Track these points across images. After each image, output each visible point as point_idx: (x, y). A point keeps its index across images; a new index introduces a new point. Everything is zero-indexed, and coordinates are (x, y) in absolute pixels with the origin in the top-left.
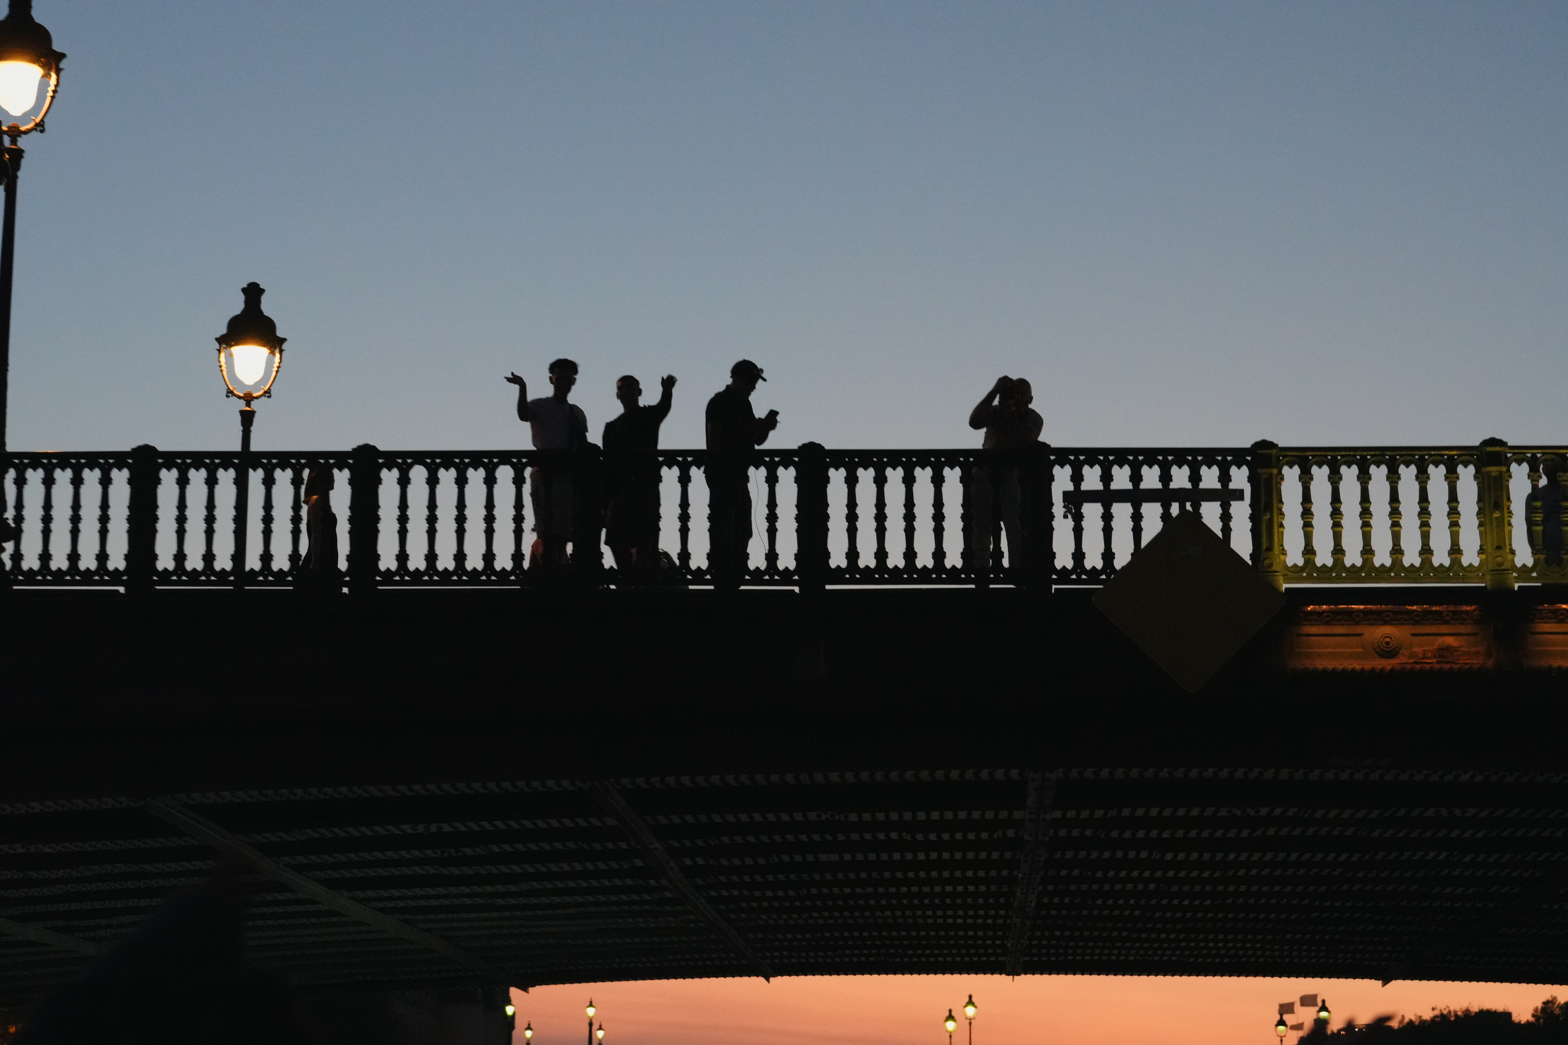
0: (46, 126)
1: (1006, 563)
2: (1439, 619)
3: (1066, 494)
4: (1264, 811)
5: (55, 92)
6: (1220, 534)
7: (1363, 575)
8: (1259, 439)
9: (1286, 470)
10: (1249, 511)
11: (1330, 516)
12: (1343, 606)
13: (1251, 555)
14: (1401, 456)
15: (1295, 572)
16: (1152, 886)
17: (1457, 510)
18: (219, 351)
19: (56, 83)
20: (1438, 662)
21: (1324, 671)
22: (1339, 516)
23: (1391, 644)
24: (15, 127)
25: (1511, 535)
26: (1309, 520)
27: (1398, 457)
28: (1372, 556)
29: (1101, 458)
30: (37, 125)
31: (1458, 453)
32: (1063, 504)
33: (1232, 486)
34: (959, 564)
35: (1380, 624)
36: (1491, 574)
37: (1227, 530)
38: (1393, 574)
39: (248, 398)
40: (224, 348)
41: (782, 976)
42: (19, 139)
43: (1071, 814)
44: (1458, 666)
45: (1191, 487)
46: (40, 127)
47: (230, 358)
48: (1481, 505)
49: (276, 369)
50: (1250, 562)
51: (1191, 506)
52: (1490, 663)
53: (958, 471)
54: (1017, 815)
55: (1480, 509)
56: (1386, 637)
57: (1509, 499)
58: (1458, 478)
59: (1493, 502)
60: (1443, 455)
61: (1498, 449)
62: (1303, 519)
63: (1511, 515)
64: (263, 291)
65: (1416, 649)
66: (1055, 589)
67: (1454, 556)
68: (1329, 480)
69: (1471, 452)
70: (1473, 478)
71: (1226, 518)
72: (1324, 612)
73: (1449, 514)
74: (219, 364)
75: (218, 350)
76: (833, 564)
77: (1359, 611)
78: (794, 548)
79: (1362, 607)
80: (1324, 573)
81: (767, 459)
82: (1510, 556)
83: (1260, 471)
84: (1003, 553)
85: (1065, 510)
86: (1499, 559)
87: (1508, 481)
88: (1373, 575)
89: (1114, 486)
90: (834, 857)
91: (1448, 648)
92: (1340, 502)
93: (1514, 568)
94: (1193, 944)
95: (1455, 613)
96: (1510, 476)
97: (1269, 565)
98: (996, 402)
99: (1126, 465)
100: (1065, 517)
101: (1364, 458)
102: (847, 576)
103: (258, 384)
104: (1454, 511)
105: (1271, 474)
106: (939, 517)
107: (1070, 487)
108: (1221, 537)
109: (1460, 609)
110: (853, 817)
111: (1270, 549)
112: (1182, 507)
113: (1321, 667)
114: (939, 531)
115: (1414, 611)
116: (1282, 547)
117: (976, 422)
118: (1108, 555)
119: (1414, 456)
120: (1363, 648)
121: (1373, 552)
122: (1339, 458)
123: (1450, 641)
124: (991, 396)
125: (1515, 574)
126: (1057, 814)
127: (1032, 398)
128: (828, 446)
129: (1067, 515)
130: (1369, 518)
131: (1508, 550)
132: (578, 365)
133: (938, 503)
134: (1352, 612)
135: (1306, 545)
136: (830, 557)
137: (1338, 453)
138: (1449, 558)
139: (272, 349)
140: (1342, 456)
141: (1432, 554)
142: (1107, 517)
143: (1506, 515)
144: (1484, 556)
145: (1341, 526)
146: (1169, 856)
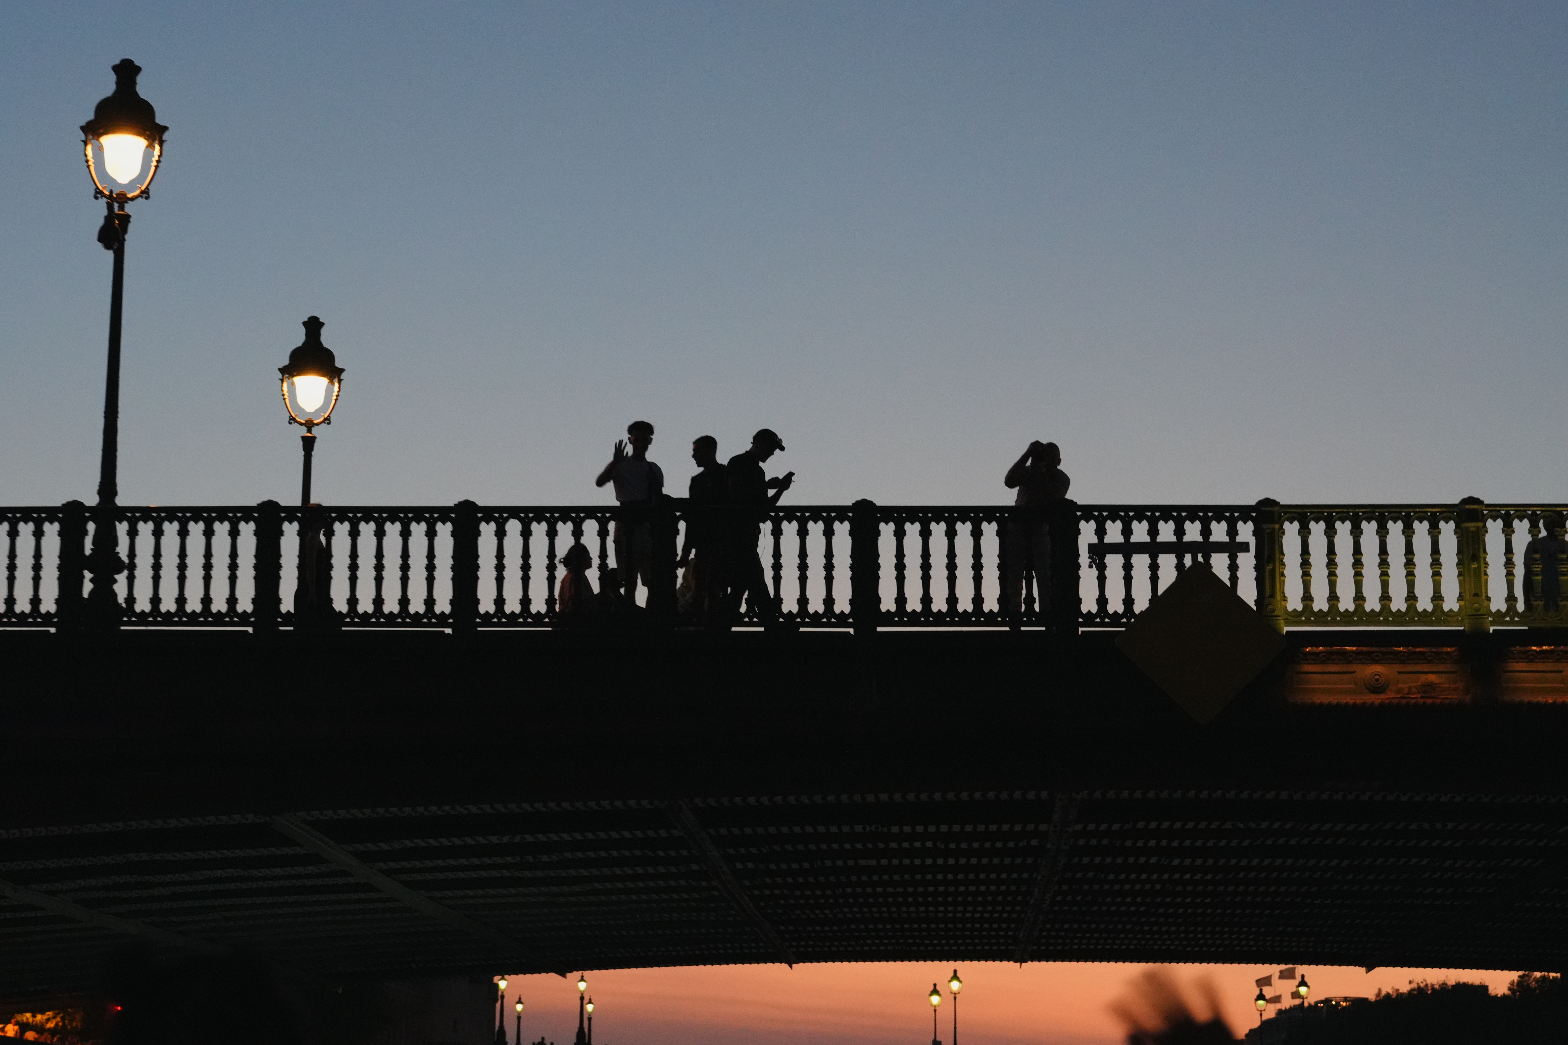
0: (151, 193)
1: (1037, 607)
2: (1422, 658)
3: (1091, 547)
4: (1264, 825)
5: (158, 162)
6: (1228, 583)
7: (1356, 619)
8: (1262, 497)
9: (1286, 525)
10: (1254, 562)
11: (1326, 566)
12: (1338, 648)
13: (1255, 601)
14: (1389, 513)
15: (1295, 617)
16: (1158, 887)
17: (1439, 561)
18: (282, 381)
19: (159, 154)
20: (1422, 697)
21: (1321, 705)
22: (1334, 566)
23: (1381, 681)
24: (122, 194)
25: (1487, 586)
26: (1308, 570)
27: (1386, 514)
28: (1364, 602)
29: (1122, 514)
30: (142, 192)
31: (1440, 510)
32: (1088, 555)
33: (1239, 539)
34: (996, 608)
35: (1370, 663)
36: (1469, 619)
37: (1234, 578)
38: (1381, 618)
39: (309, 425)
40: (286, 377)
41: (804, 963)
42: (126, 205)
43: (1092, 827)
44: (1440, 700)
45: (1202, 540)
46: (145, 194)
47: (292, 386)
48: (1461, 557)
49: (335, 397)
50: (1254, 608)
51: (1202, 556)
52: (1468, 698)
53: (994, 526)
54: (1043, 827)
55: (1459, 560)
56: (1376, 675)
57: (1485, 551)
58: (1440, 533)
59: (1471, 554)
60: (1426, 512)
61: (1475, 507)
62: (1302, 569)
63: (1487, 566)
64: (322, 324)
65: (1401, 686)
66: (1082, 631)
67: (1436, 602)
68: (1325, 534)
69: (1451, 510)
70: (1453, 532)
71: (1233, 568)
72: (1321, 652)
73: (1432, 565)
74: (281, 393)
75: (280, 379)
76: (883, 608)
77: (1352, 652)
78: (849, 594)
79: (1354, 648)
80: (1320, 617)
81: (825, 514)
82: (1486, 602)
83: (1264, 526)
84: (1035, 598)
85: (1090, 560)
86: (1476, 605)
87: (1485, 535)
88: (1364, 619)
89: (1133, 539)
90: (873, 862)
91: (1431, 685)
92: (1335, 554)
93: (1490, 613)
94: (1191, 936)
95: (1437, 653)
96: (1487, 532)
97: (1272, 610)
98: (1029, 463)
99: (1145, 520)
100: (1090, 567)
101: (1356, 514)
102: (896, 619)
103: (318, 411)
104: (1436, 563)
105: (1274, 529)
106: (977, 567)
107: (1095, 540)
108: (1229, 586)
109: (1441, 651)
110: (895, 829)
111: (1273, 596)
112: (1194, 559)
113: (1318, 701)
114: (978, 579)
115: (1401, 652)
116: (1283, 594)
117: (1010, 482)
118: (1128, 601)
119: (1400, 512)
120: (1356, 685)
121: (1364, 599)
122: (1334, 514)
123: (1432, 678)
124: (1024, 458)
125: (1490, 619)
126: (1079, 827)
127: (1060, 460)
128: (879, 503)
129: (1092, 565)
130: (1360, 568)
131: (1484, 597)
132: (654, 427)
133: (977, 554)
134: (1346, 652)
135: (1305, 593)
136: (880, 602)
137: (1333, 510)
138: (1432, 605)
139: (332, 378)
140: (1337, 513)
141: (1417, 601)
142: (1128, 567)
143: (1483, 565)
144: (1462, 603)
145: (1336, 575)
146: (1176, 862)
